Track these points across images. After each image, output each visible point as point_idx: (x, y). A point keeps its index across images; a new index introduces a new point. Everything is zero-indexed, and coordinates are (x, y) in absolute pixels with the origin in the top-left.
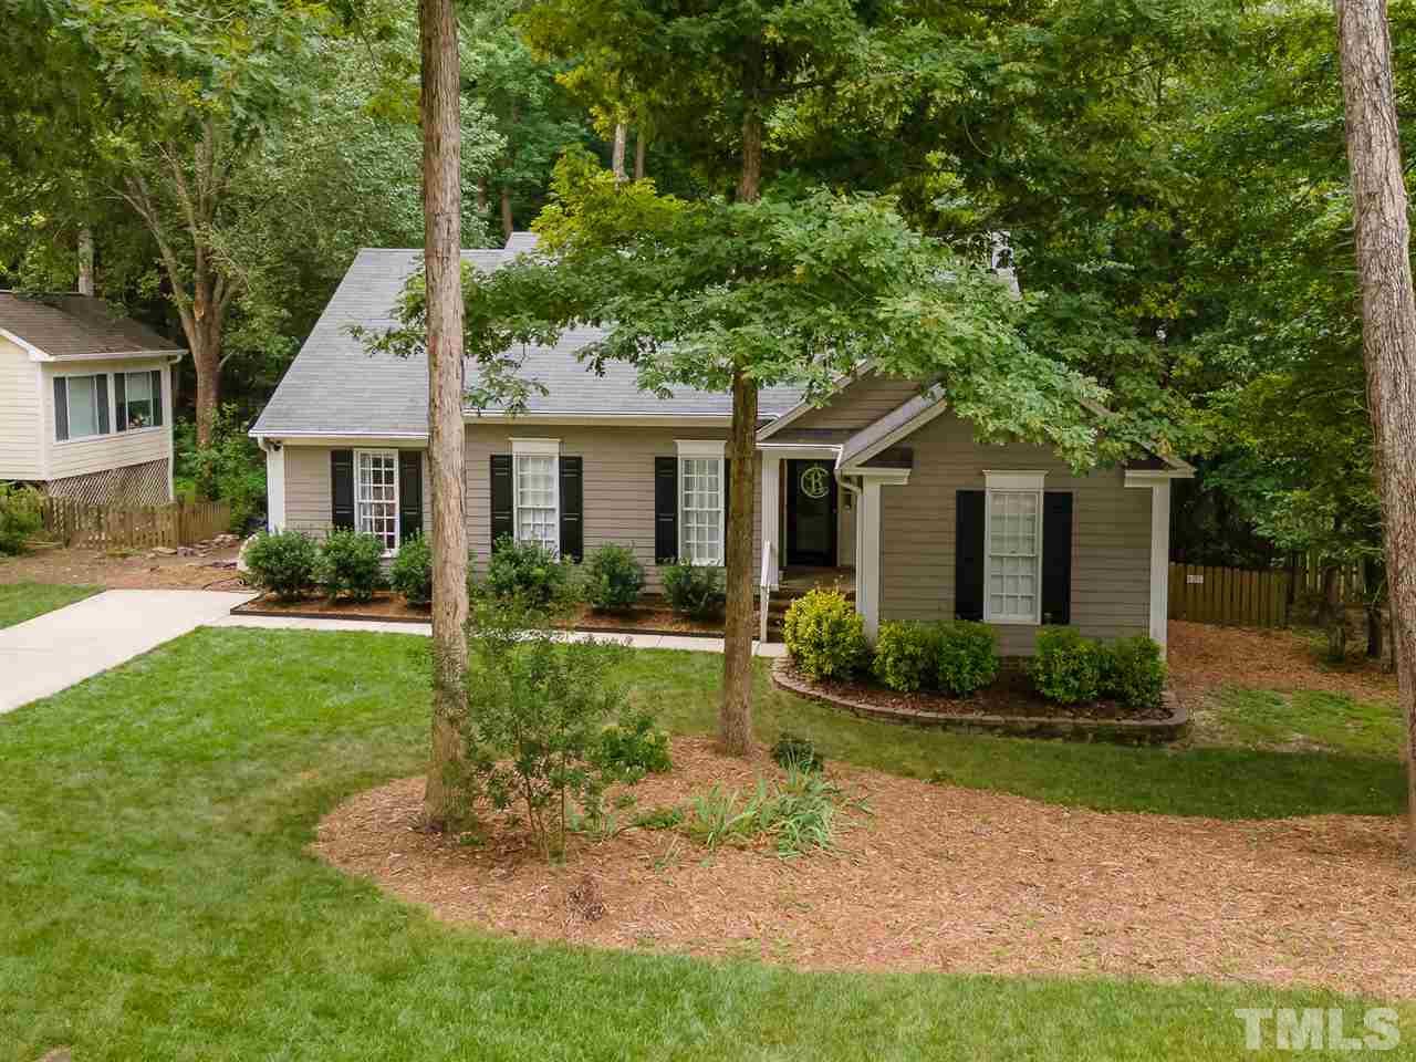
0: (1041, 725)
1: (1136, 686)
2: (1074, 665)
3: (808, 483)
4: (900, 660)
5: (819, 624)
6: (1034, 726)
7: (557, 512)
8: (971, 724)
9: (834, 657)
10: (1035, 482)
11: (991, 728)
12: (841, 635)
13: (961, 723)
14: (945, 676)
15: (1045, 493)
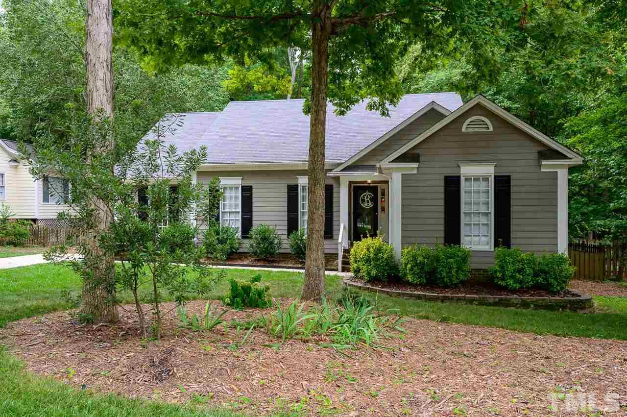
0: (500, 300)
1: (556, 279)
2: (519, 266)
3: (363, 201)
4: (415, 266)
5: (368, 249)
6: (497, 300)
7: (240, 213)
8: (459, 299)
9: (376, 266)
10: (488, 170)
11: (471, 301)
12: (381, 255)
13: (452, 298)
14: (441, 274)
15: (495, 177)
